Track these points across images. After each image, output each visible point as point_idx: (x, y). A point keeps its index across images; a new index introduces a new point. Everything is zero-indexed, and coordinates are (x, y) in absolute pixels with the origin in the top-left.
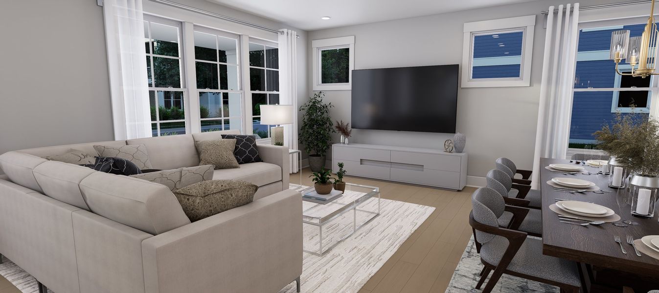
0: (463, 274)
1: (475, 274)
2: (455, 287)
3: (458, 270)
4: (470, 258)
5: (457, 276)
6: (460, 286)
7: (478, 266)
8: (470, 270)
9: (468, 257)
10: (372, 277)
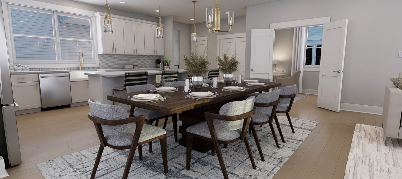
0: (290, 149)
1: (282, 148)
2: (296, 143)
3: (293, 150)
4: (281, 158)
5: (294, 148)
6: (293, 144)
7: (278, 152)
8: (285, 150)
9: (283, 158)
10: (350, 151)
